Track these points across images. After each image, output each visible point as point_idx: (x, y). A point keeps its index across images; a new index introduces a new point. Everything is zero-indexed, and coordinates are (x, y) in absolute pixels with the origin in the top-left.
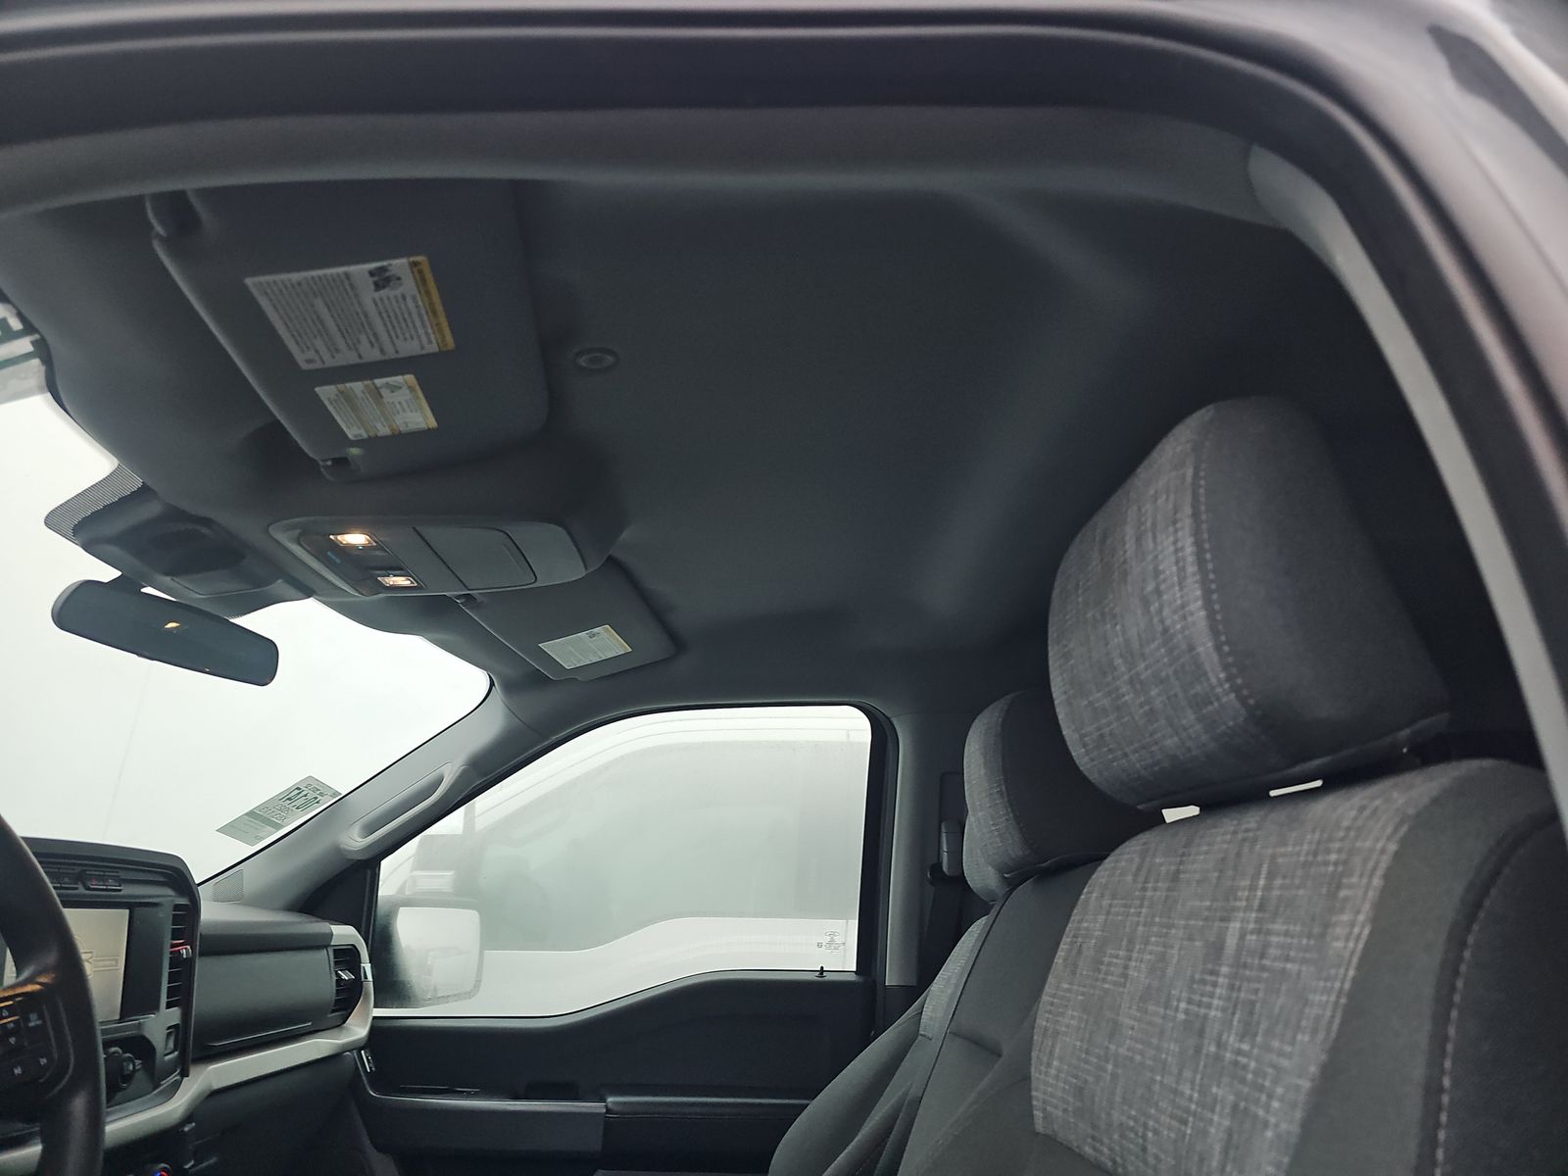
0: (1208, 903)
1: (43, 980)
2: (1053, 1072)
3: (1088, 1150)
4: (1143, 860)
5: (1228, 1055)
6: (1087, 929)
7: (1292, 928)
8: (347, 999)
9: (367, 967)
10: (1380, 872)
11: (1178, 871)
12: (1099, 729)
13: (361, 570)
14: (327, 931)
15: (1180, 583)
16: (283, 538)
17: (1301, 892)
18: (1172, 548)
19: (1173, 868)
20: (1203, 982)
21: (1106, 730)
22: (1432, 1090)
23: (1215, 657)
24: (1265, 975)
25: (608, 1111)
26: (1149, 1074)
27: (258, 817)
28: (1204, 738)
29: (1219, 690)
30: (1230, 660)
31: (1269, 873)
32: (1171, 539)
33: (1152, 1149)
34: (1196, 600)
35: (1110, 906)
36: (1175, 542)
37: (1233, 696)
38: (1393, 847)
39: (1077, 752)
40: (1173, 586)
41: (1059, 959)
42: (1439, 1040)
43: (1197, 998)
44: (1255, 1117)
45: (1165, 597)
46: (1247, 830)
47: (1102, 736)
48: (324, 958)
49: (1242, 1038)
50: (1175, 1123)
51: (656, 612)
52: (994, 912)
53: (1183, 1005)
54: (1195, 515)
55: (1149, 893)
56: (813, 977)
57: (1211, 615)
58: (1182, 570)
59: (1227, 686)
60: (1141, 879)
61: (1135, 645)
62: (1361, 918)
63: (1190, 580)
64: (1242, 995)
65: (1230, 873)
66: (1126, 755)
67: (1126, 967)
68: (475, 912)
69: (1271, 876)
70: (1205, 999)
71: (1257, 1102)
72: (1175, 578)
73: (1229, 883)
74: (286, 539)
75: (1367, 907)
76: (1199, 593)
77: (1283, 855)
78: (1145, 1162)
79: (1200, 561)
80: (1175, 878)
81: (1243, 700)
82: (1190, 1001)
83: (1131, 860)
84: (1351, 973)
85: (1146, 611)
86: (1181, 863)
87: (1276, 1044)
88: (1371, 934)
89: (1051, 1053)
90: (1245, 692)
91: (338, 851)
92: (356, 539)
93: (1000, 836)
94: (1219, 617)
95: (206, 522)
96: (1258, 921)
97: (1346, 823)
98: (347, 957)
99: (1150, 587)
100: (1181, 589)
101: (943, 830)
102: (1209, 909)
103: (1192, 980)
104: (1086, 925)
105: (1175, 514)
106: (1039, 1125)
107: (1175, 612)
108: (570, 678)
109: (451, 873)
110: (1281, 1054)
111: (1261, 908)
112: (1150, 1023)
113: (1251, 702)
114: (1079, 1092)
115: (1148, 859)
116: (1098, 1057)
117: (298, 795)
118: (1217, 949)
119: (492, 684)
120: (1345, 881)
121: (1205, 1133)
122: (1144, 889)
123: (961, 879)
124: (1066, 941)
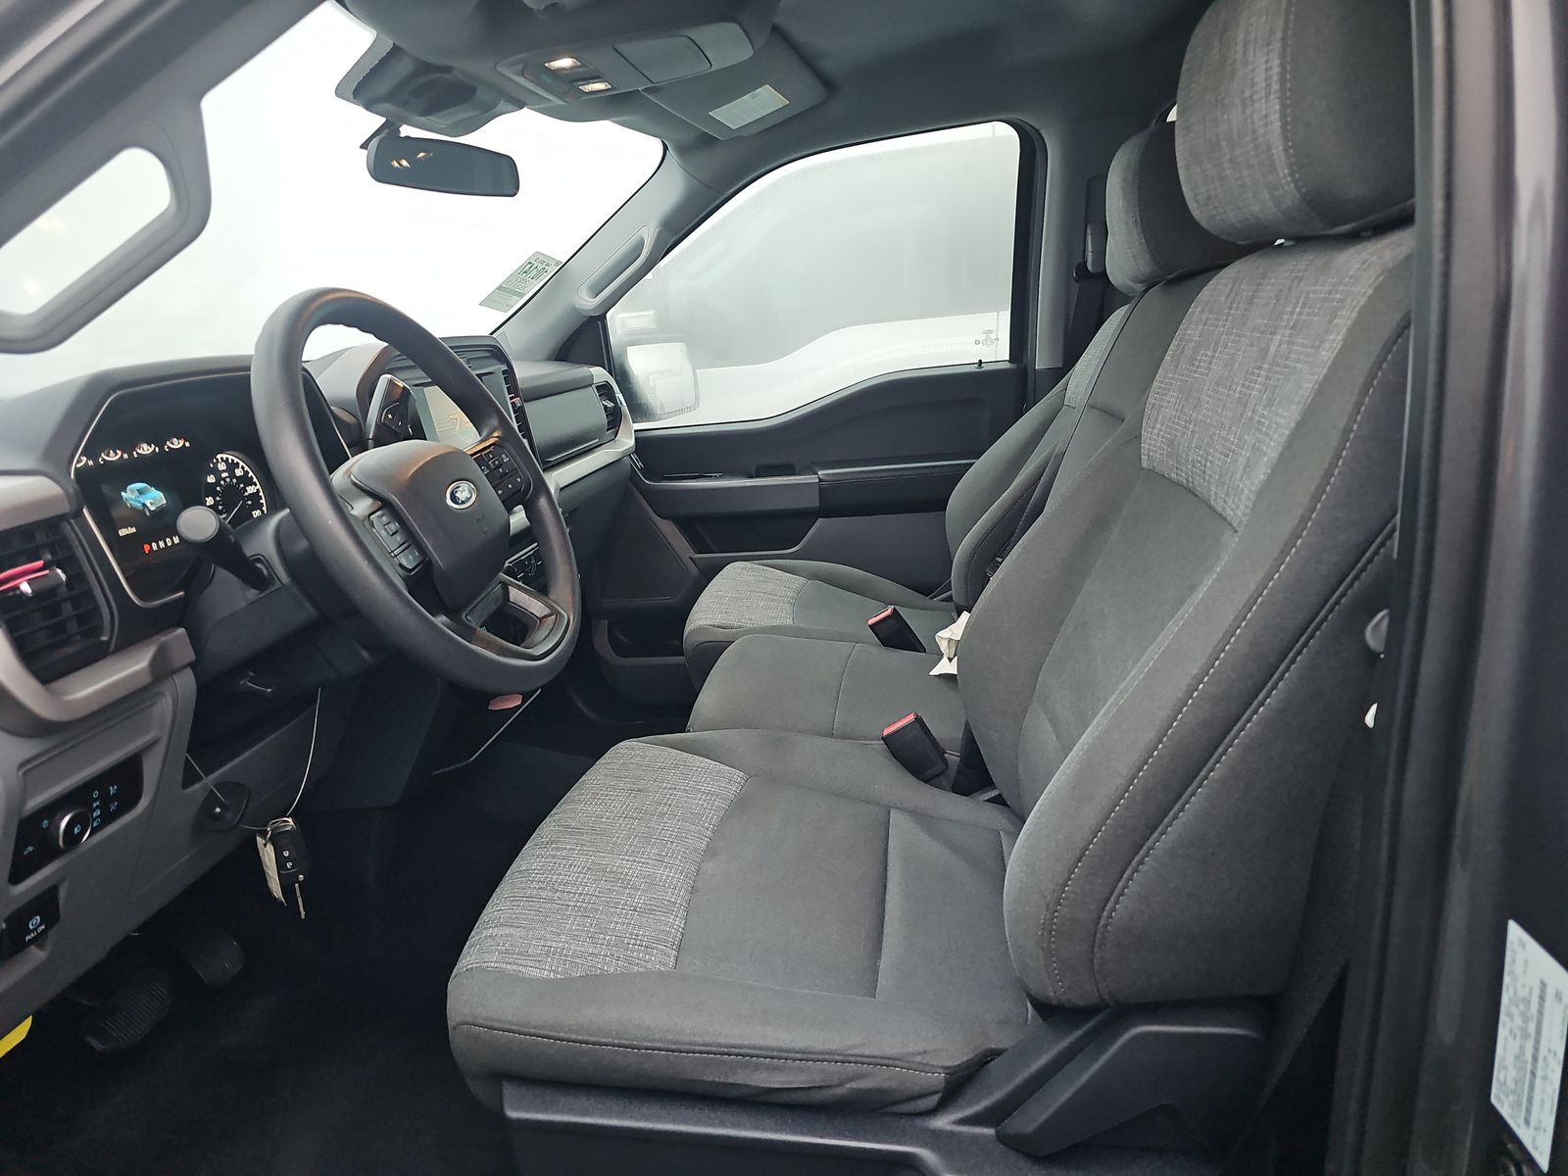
0: (1265, 322)
1: (496, 434)
2: (1156, 431)
3: (1174, 476)
4: (1233, 285)
5: (1256, 418)
6: (1189, 335)
7: (1305, 342)
8: (614, 419)
9: (620, 396)
10: (1357, 309)
11: (1253, 297)
12: (1207, 191)
13: (568, 83)
14: (588, 374)
15: (1266, 98)
16: (507, 72)
17: (1316, 318)
18: (1264, 67)
19: (1251, 293)
20: (1253, 374)
21: (1213, 193)
22: (1347, 430)
23: (1283, 158)
24: (1286, 370)
25: (820, 480)
26: (1213, 430)
27: (505, 289)
28: (1275, 210)
29: (1284, 181)
30: (1293, 160)
31: (1304, 303)
32: (1264, 59)
33: (1208, 472)
34: (1275, 113)
35: (1207, 319)
36: (1267, 62)
37: (1292, 185)
38: (1370, 291)
39: (1192, 206)
40: (1261, 98)
41: (1168, 358)
42: (1359, 403)
43: (1247, 383)
44: (1262, 450)
45: (1256, 105)
46: (1299, 271)
47: (1209, 197)
48: (592, 392)
49: (1265, 408)
50: (1223, 457)
51: (808, 61)
52: (1134, 302)
53: (1239, 388)
54: (1284, 39)
55: (1233, 311)
56: (973, 369)
57: (1284, 127)
58: (1269, 86)
59: (1289, 179)
60: (1230, 300)
61: (1235, 136)
62: (1339, 338)
63: (1272, 97)
64: (1271, 382)
65: (1282, 302)
66: (1225, 212)
67: (1210, 363)
68: (682, 344)
69: (1304, 306)
70: (1252, 385)
71: (1264, 442)
72: (1264, 93)
73: (1280, 309)
74: (511, 74)
75: (1344, 330)
76: (1278, 107)
77: (1314, 292)
78: (1204, 479)
79: (1282, 82)
80: (1250, 301)
81: (1298, 189)
82: (1243, 386)
83: (1226, 285)
84: (1325, 371)
85: (1244, 112)
86: (1256, 291)
87: (1281, 411)
88: (1341, 348)
89: (1156, 420)
90: (1300, 183)
91: (574, 310)
92: (565, 63)
93: (1134, 256)
94: (1289, 127)
95: (448, 69)
96: (1290, 335)
97: (1352, 273)
98: (605, 390)
99: (1247, 93)
100: (1266, 102)
101: (1089, 231)
102: (1266, 325)
103: (1247, 373)
104: (1189, 332)
105: (1270, 36)
106: (1145, 465)
107: (1261, 119)
108: (737, 137)
109: (652, 312)
110: (1281, 416)
111: (1293, 328)
112: (1219, 399)
113: (1304, 190)
114: (1171, 443)
115: (1237, 285)
116: (1186, 421)
117: (529, 268)
118: (1265, 351)
119: (665, 149)
120: (1339, 313)
121: (1236, 461)
122: (1231, 308)
123: (1103, 275)
124: (1175, 342)
